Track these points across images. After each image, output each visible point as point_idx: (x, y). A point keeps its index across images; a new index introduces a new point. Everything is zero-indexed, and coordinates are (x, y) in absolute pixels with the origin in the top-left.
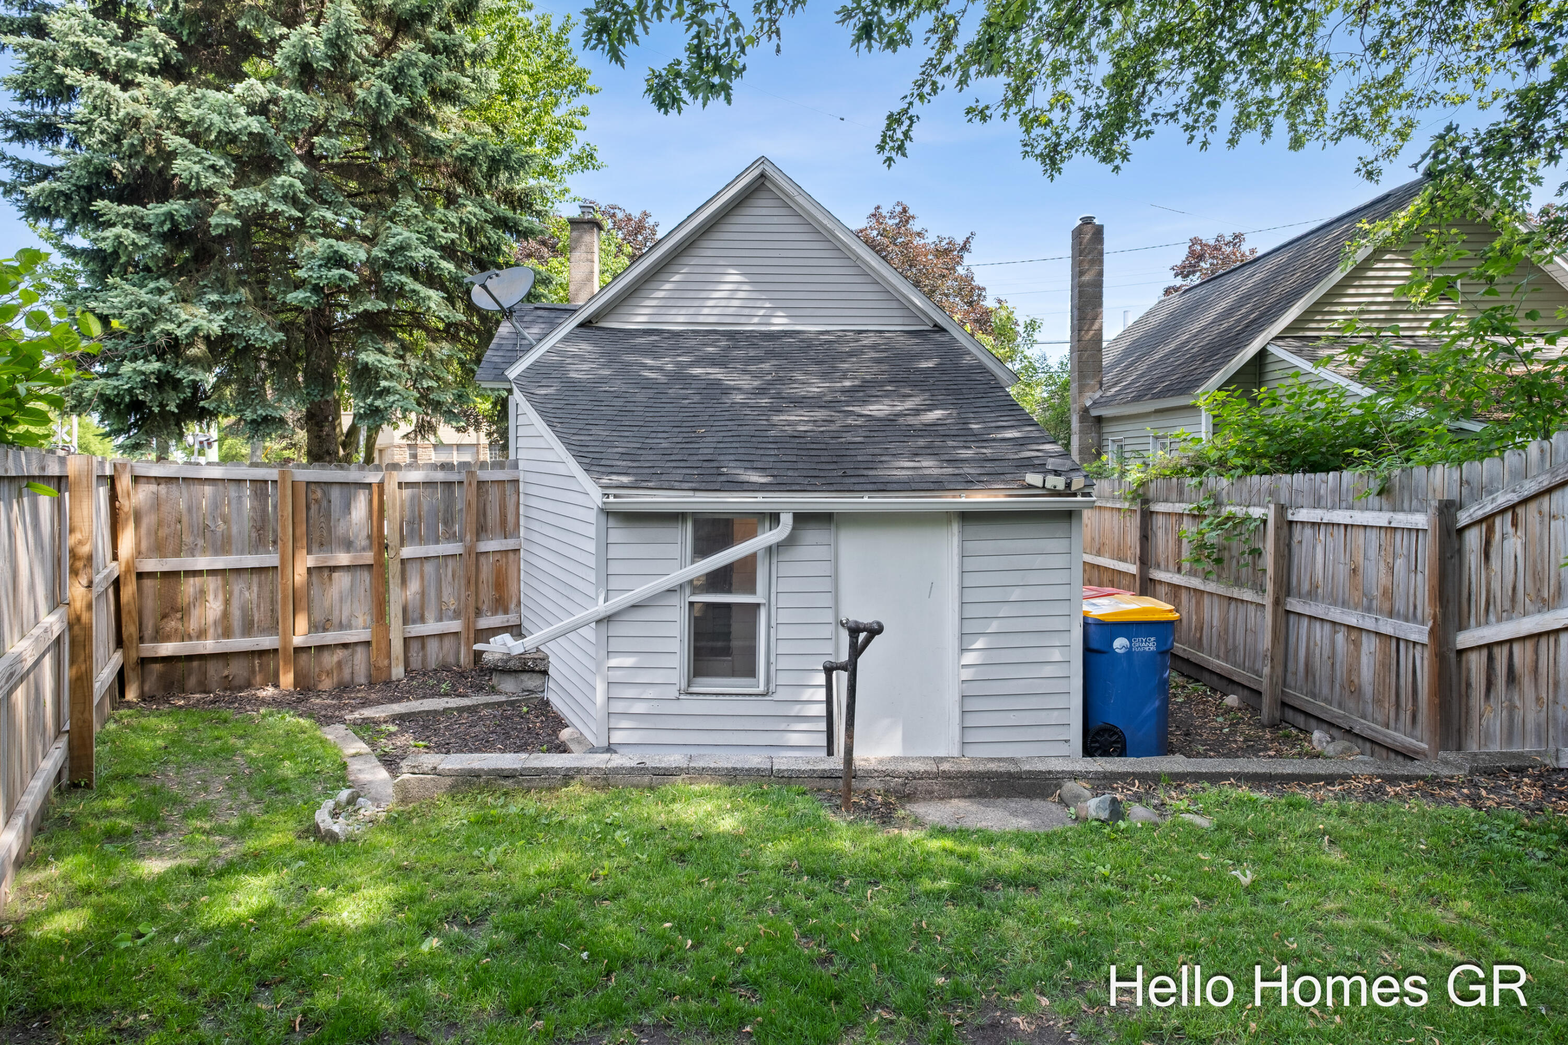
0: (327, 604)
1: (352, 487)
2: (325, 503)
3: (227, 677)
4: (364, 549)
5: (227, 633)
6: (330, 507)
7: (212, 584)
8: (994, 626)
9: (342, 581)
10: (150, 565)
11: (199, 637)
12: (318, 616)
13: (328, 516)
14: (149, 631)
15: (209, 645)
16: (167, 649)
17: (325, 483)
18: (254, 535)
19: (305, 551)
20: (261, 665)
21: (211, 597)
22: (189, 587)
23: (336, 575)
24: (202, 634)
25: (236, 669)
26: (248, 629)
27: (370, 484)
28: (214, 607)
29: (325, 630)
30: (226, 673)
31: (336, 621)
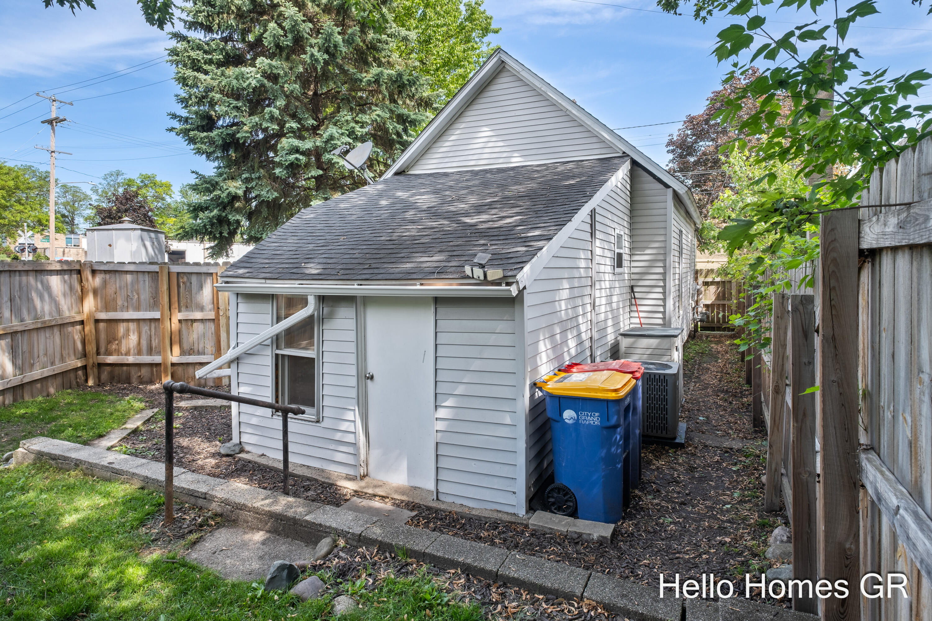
0: (191, 340)
1: (203, 275)
2: (188, 284)
3: (140, 376)
4: (210, 310)
5: (139, 353)
6: (191, 286)
7: (132, 326)
8: (461, 389)
9: (198, 328)
10: (103, 316)
11: (126, 355)
12: (186, 346)
13: (190, 291)
14: (102, 350)
15: (131, 359)
16: (111, 359)
17: (188, 273)
18: (152, 301)
19: (177, 311)
20: (157, 371)
21: (131, 334)
22: (122, 328)
23: (195, 324)
24: (128, 353)
25: (144, 372)
26: (150, 351)
27: (212, 273)
28: (133, 338)
29: (190, 354)
30: (139, 374)
31: (196, 350)
